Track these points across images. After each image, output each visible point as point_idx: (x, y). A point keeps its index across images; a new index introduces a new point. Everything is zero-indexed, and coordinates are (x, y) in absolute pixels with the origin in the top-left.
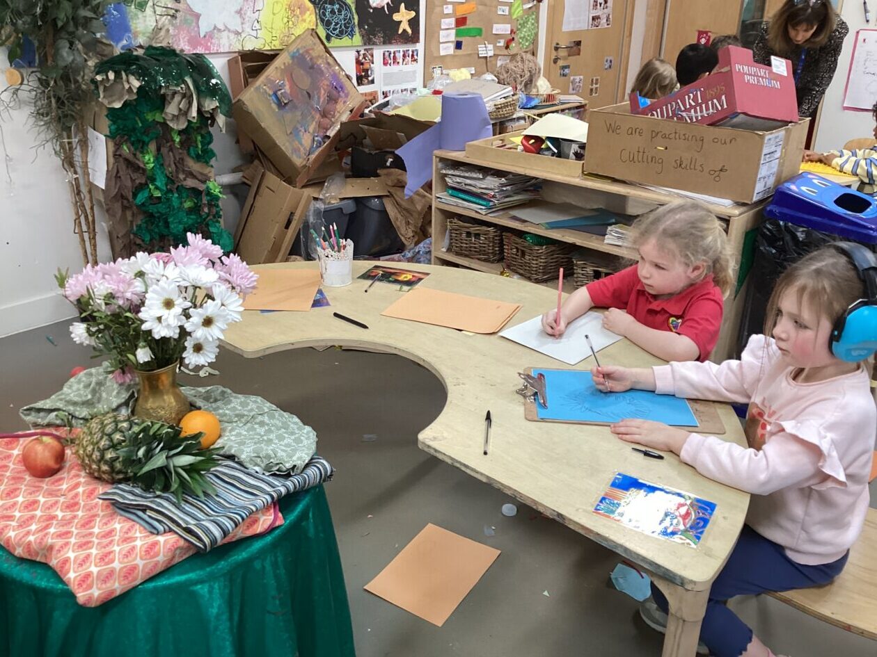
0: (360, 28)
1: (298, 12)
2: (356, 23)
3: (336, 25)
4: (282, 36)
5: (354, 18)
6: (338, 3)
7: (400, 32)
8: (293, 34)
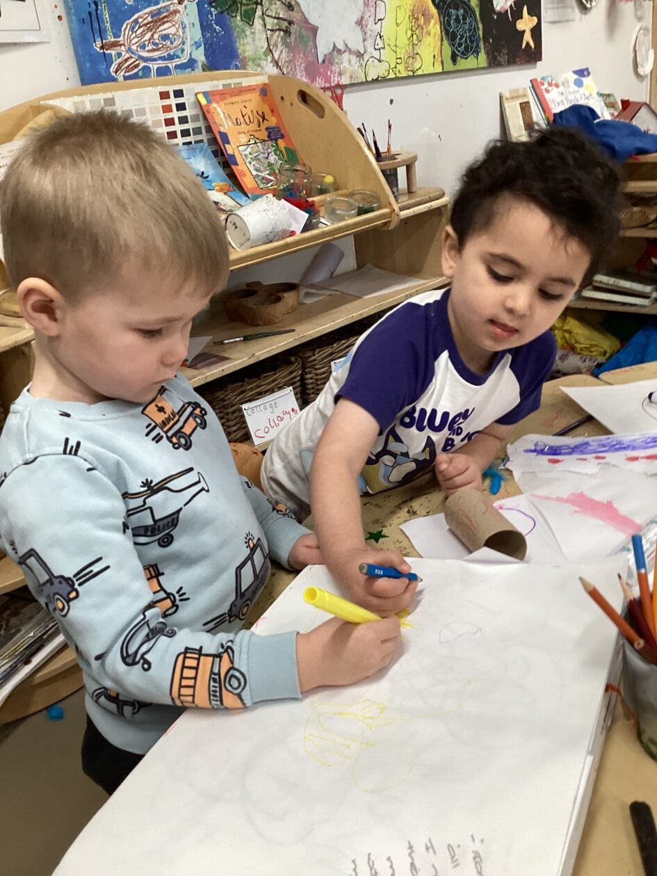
0: (485, 43)
1: (422, 20)
3: (461, 39)
4: (406, 56)
5: (478, 29)
6: (463, 7)
7: (524, 46)
8: (418, 54)
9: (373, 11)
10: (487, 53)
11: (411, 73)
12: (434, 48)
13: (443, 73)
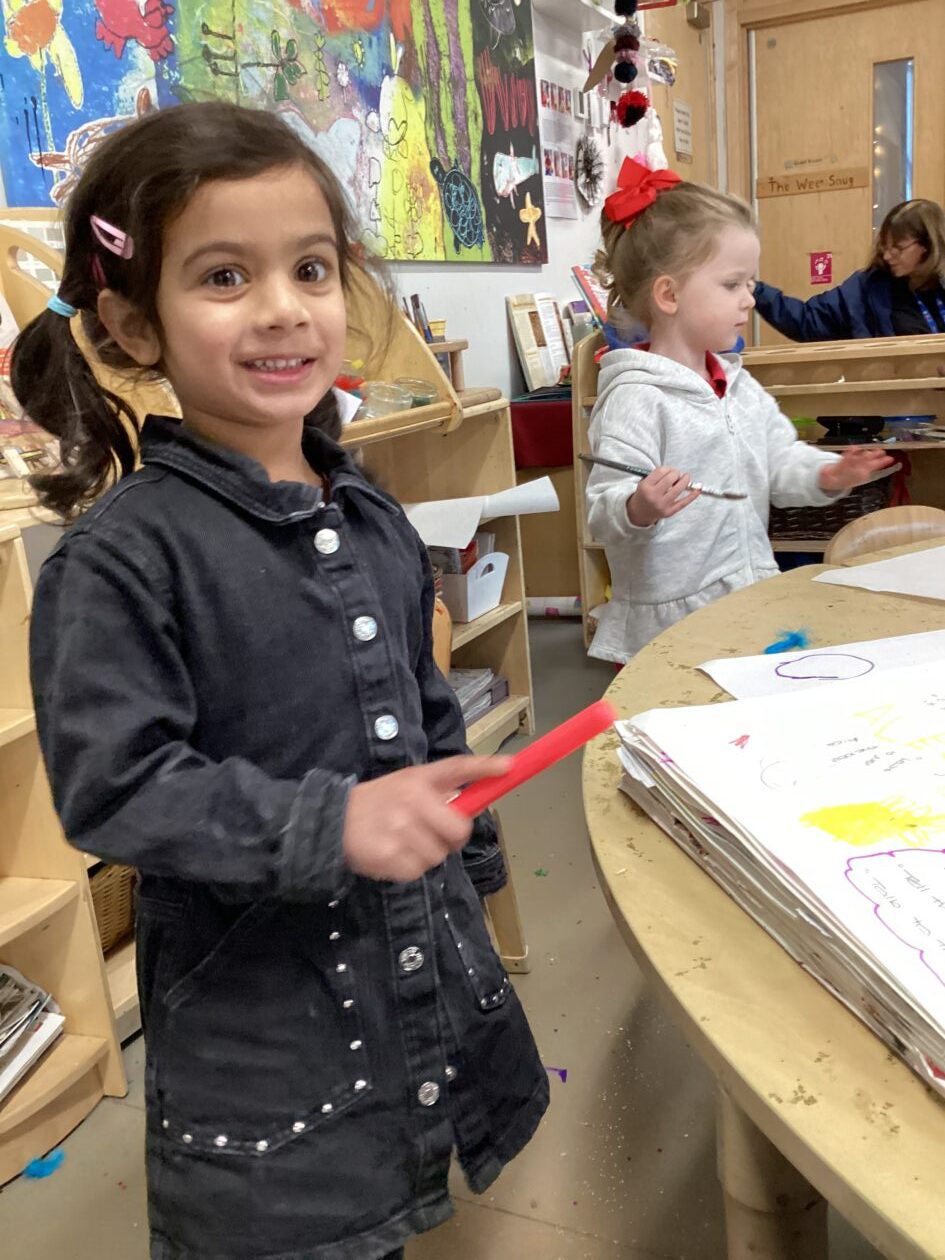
0: (488, 232)
1: (420, 190)
2: (484, 222)
3: (463, 222)
4: (405, 235)
5: (481, 212)
6: (463, 184)
7: (529, 242)
8: (417, 233)
9: (366, 172)
10: (492, 244)
11: (411, 257)
12: (435, 228)
13: (446, 263)
